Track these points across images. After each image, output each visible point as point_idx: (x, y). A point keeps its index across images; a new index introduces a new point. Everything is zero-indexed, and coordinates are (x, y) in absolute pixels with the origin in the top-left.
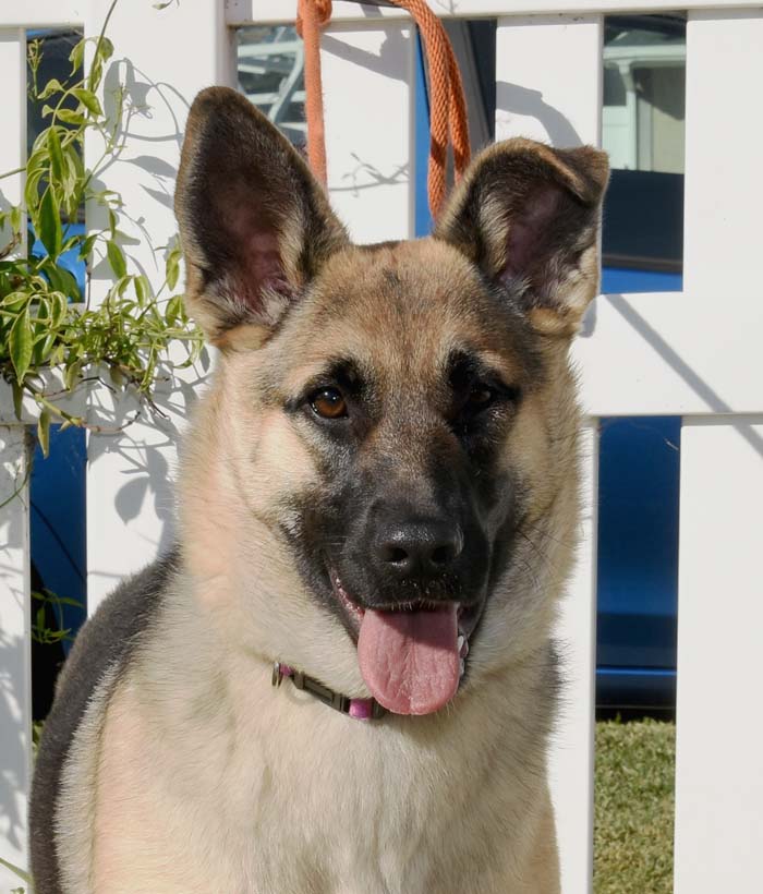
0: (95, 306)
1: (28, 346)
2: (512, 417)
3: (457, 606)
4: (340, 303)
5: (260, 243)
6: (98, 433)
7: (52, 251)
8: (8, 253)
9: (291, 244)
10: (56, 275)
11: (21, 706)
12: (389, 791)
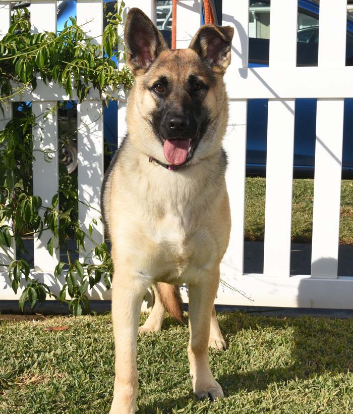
0: (120, 70)
1: (103, 80)
2: (206, 93)
3: (191, 140)
4: (163, 63)
5: (146, 49)
6: (121, 102)
7: (109, 56)
8: (98, 56)
9: (153, 48)
10: (110, 62)
11: (101, 171)
12: (179, 189)
